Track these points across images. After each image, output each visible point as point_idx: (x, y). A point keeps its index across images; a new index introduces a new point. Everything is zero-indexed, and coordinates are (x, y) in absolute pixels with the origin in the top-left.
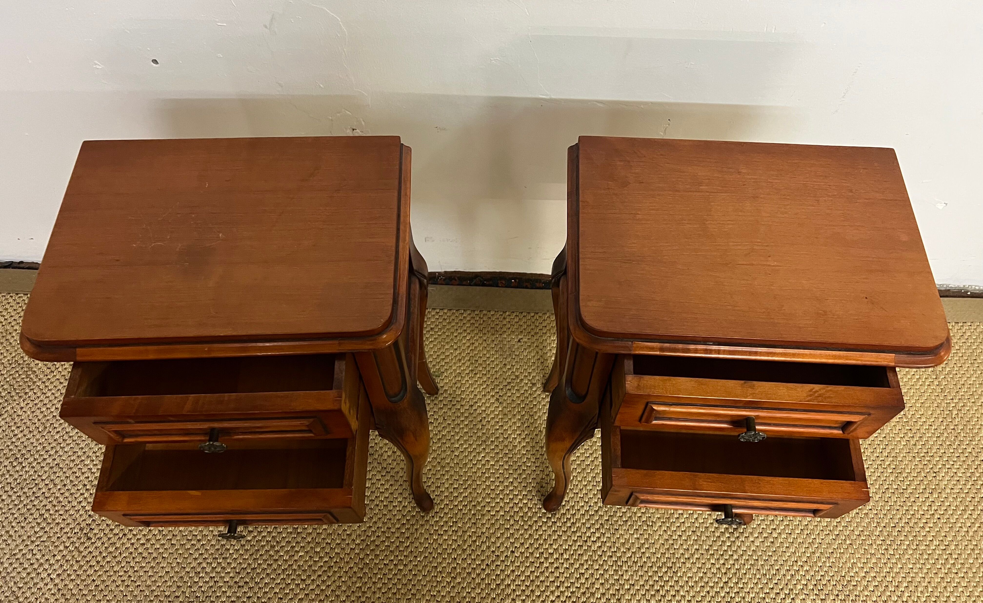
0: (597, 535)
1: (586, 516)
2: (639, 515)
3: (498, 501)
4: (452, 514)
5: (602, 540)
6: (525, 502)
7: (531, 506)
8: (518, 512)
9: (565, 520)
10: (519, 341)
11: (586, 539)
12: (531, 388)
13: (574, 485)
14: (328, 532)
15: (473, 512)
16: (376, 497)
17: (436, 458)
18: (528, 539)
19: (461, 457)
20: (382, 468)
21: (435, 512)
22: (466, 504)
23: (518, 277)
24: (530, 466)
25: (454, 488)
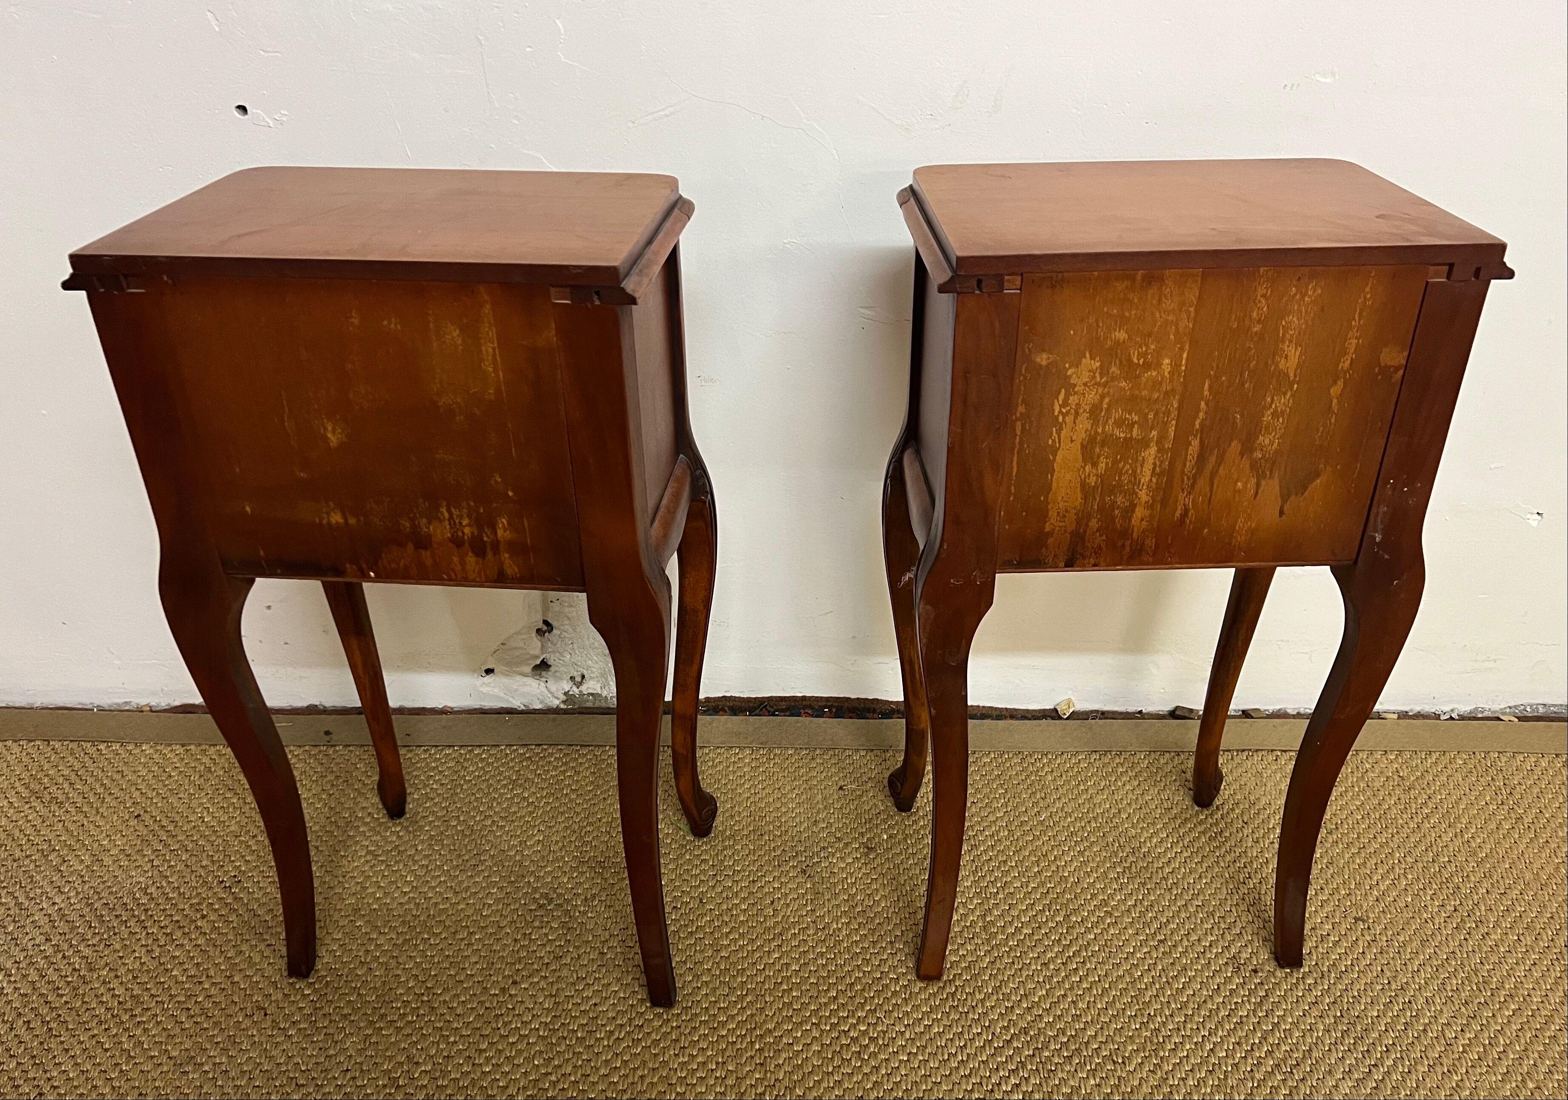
0: (1014, 1081)
1: (987, 1048)
2: (1095, 1046)
3: (808, 1028)
4: (715, 1049)
5: (1025, 1089)
6: (863, 1028)
7: (876, 1035)
8: (849, 1045)
9: (946, 1057)
10: (841, 788)
11: (990, 1087)
12: (867, 855)
13: (959, 1000)
14: (461, 1084)
15: (757, 1047)
16: (563, 1024)
17: (685, 962)
18: (872, 1089)
19: (733, 959)
20: (578, 978)
21: (681, 1048)
22: (743, 1033)
23: (835, 704)
24: (869, 972)
25: (719, 1008)
